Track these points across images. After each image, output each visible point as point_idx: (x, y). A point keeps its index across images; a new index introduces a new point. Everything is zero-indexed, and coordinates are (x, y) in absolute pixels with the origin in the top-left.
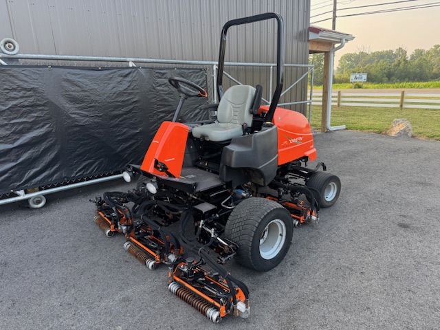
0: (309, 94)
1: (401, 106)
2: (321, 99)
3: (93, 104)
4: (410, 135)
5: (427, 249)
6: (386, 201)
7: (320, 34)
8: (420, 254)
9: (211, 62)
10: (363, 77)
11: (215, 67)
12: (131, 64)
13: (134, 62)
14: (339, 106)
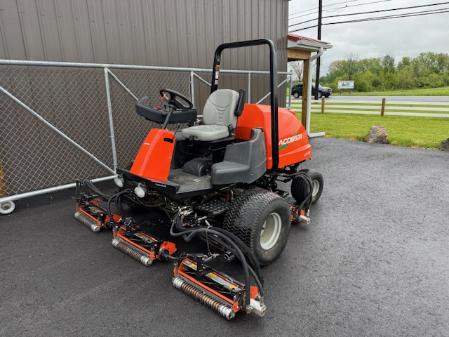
0: (287, 101)
1: (383, 113)
2: (301, 106)
4: (386, 141)
5: (379, 249)
6: (350, 204)
7: (298, 42)
8: (372, 253)
9: (188, 69)
10: (351, 84)
11: (192, 74)
12: (106, 70)
13: (109, 68)
14: (323, 112)
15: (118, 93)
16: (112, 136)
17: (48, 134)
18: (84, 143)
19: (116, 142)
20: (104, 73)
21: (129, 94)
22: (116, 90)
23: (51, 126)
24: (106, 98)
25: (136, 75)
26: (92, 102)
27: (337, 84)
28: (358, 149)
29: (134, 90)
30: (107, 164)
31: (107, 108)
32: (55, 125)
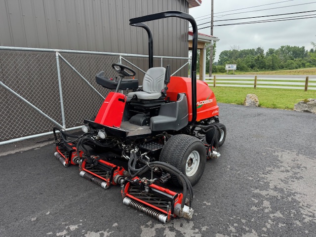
1: (255, 86)
4: (257, 105)
9: (118, 54)
10: (235, 67)
11: (121, 57)
12: (57, 54)
13: (59, 52)
14: (214, 86)
15: (66, 70)
16: (62, 101)
17: (13, 99)
18: (40, 106)
19: (64, 105)
20: (56, 56)
21: (74, 71)
22: (64, 68)
23: (16, 93)
24: (57, 74)
25: (79, 57)
26: (47, 77)
27: (225, 66)
28: (238, 110)
29: (78, 68)
30: (57, 121)
31: (58, 81)
32: (18, 92)
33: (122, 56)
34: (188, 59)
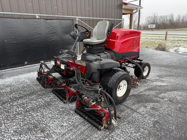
3: (20, 34)
7: (127, 5)
9: (75, 17)
10: (154, 26)
27: (148, 26)
33: (78, 18)
34: (122, 20)
